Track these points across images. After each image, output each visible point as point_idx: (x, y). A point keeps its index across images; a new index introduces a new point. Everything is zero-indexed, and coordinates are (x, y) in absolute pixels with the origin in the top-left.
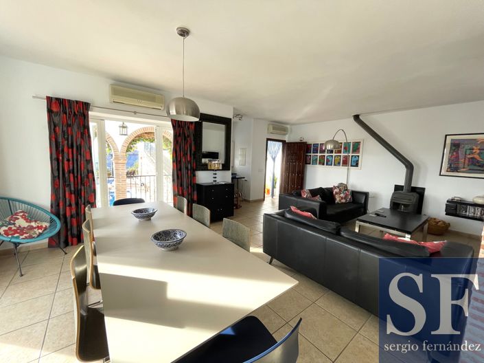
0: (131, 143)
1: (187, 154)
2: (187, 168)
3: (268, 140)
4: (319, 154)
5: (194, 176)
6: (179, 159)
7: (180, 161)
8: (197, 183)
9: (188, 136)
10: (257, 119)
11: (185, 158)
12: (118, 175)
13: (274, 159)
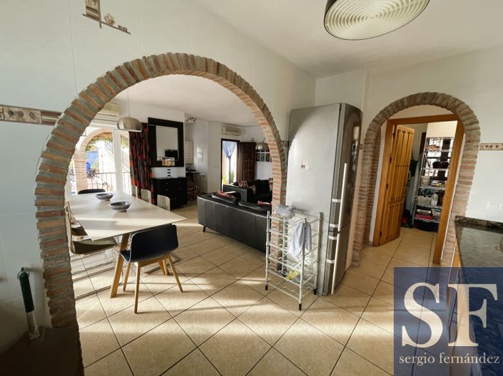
0: (90, 143)
1: (142, 153)
2: (143, 165)
3: (222, 140)
4: (266, 153)
5: (150, 171)
6: (135, 157)
7: (136, 160)
8: (153, 177)
9: (143, 138)
10: (211, 121)
11: (141, 157)
12: (78, 172)
13: (230, 158)
